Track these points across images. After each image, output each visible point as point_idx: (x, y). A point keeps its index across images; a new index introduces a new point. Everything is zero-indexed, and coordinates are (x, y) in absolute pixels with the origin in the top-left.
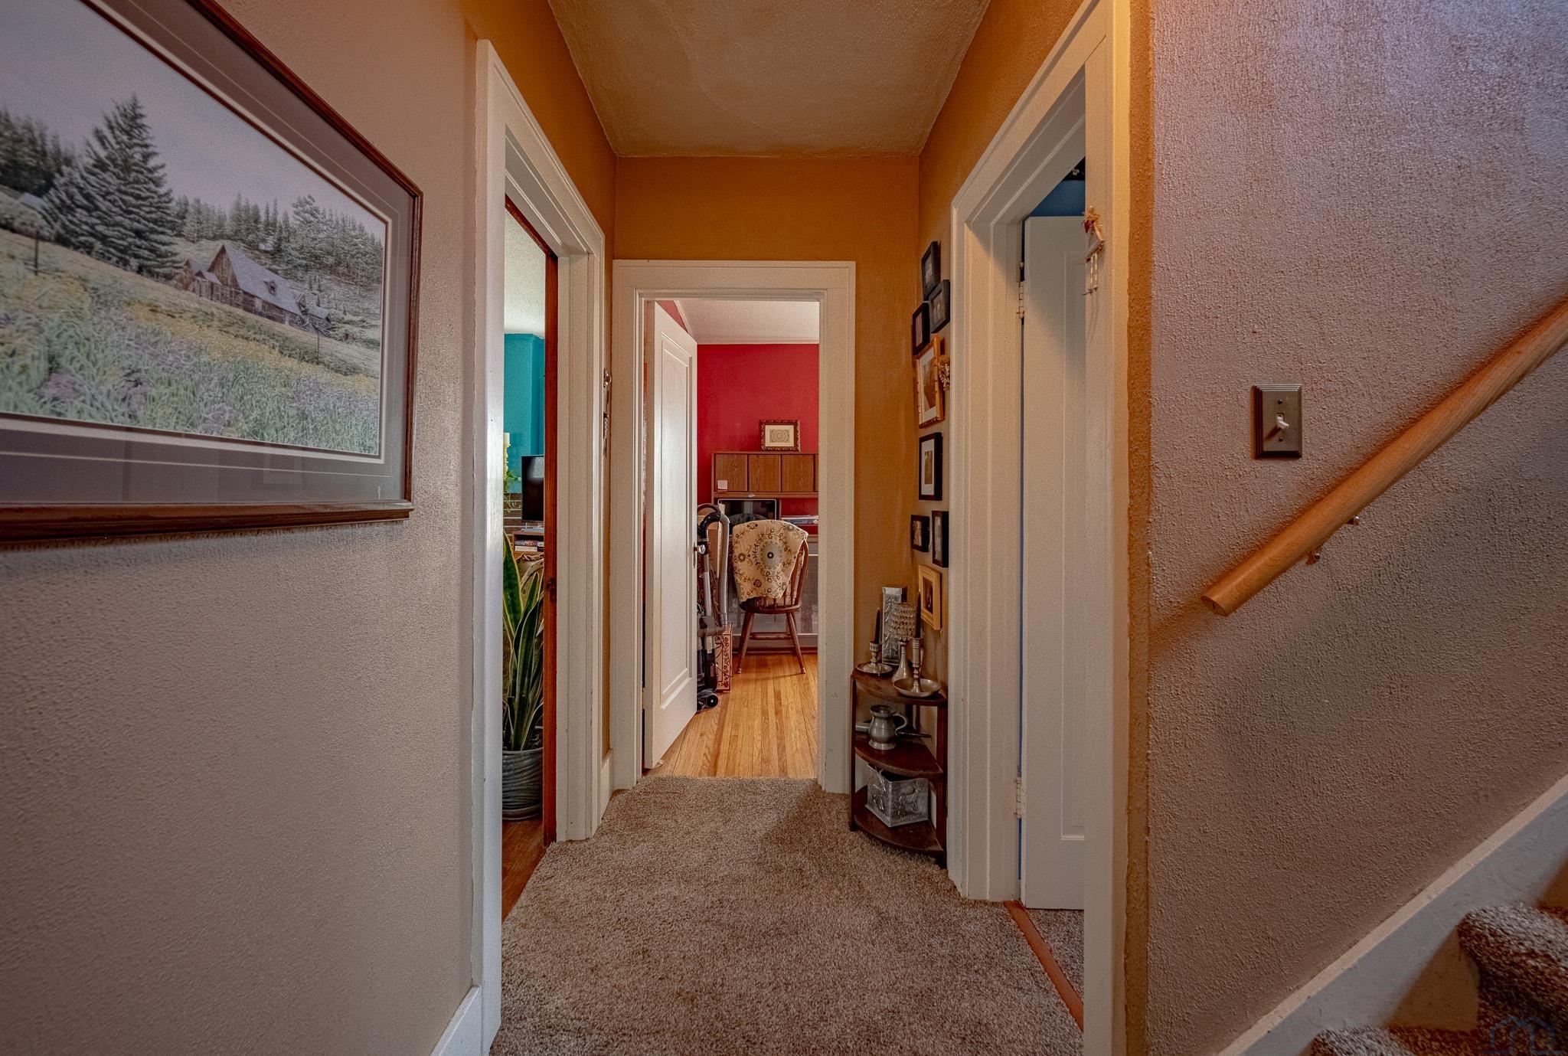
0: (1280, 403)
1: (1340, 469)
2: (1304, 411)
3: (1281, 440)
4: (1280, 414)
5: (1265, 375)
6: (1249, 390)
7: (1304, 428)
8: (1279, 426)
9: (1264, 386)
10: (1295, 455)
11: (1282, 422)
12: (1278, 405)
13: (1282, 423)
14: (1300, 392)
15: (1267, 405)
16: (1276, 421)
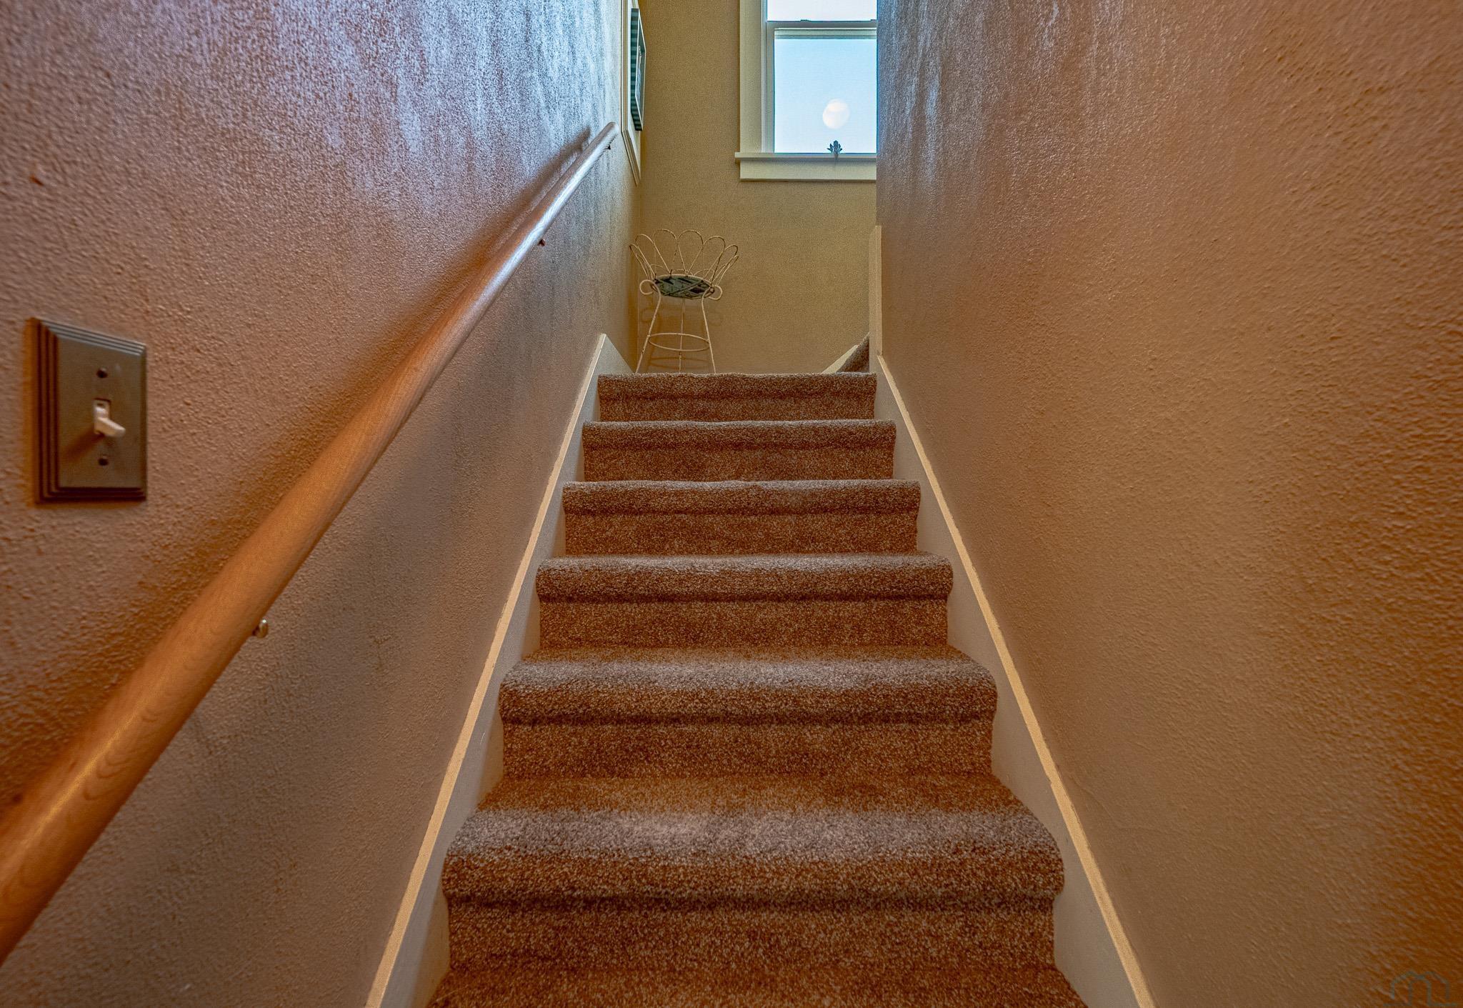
0: (102, 375)
1: (213, 523)
2: (151, 403)
3: (103, 462)
4: (103, 401)
5: (65, 301)
6: (20, 326)
7: (150, 440)
8: (98, 428)
9: (57, 321)
10: (134, 496)
11: (106, 420)
12: (96, 379)
13: (103, 418)
14: (144, 355)
15: (69, 372)
16: (91, 416)
